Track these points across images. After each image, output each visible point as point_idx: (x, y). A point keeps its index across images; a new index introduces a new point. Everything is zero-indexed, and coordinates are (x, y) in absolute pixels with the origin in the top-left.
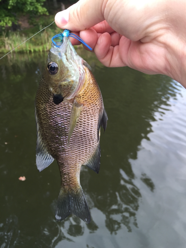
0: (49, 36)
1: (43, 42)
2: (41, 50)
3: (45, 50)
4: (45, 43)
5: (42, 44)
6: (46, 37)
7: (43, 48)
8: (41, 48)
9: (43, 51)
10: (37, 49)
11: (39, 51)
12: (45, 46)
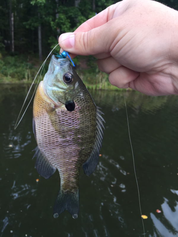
0: (103, 77)
1: (97, 81)
2: (94, 88)
3: (98, 88)
4: (99, 82)
5: (96, 83)
6: (100, 78)
7: (96, 87)
8: (94, 87)
9: (96, 90)
10: (90, 87)
11: (92, 89)
12: (98, 86)
